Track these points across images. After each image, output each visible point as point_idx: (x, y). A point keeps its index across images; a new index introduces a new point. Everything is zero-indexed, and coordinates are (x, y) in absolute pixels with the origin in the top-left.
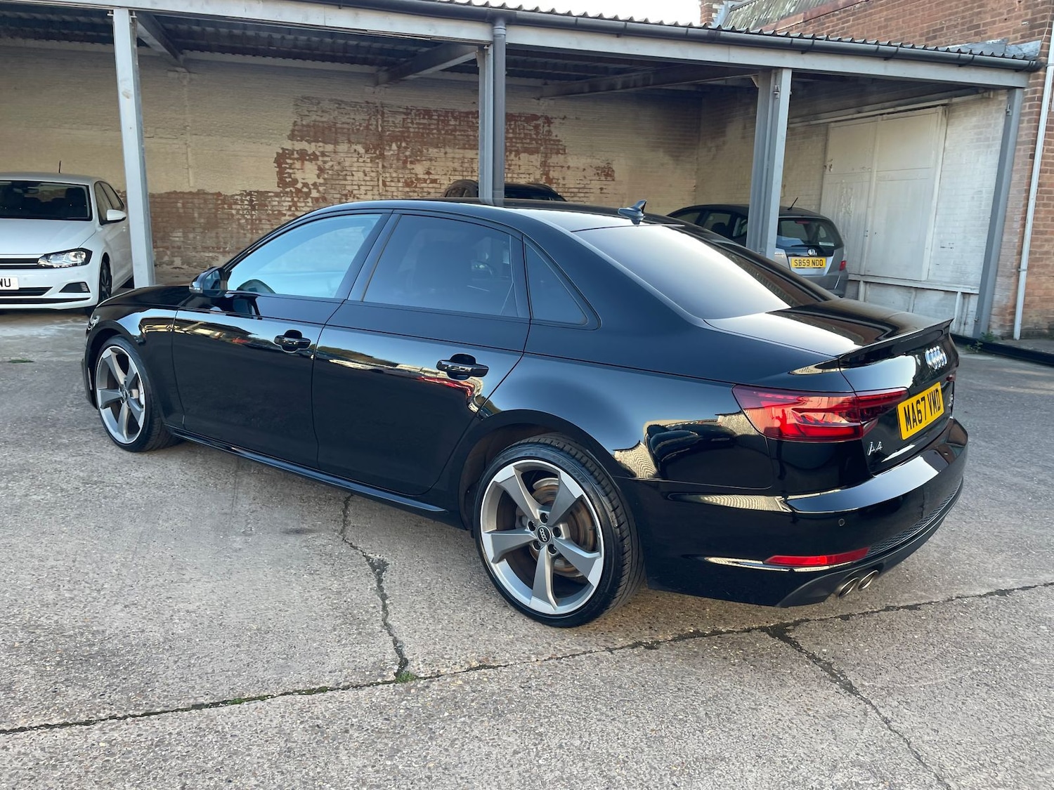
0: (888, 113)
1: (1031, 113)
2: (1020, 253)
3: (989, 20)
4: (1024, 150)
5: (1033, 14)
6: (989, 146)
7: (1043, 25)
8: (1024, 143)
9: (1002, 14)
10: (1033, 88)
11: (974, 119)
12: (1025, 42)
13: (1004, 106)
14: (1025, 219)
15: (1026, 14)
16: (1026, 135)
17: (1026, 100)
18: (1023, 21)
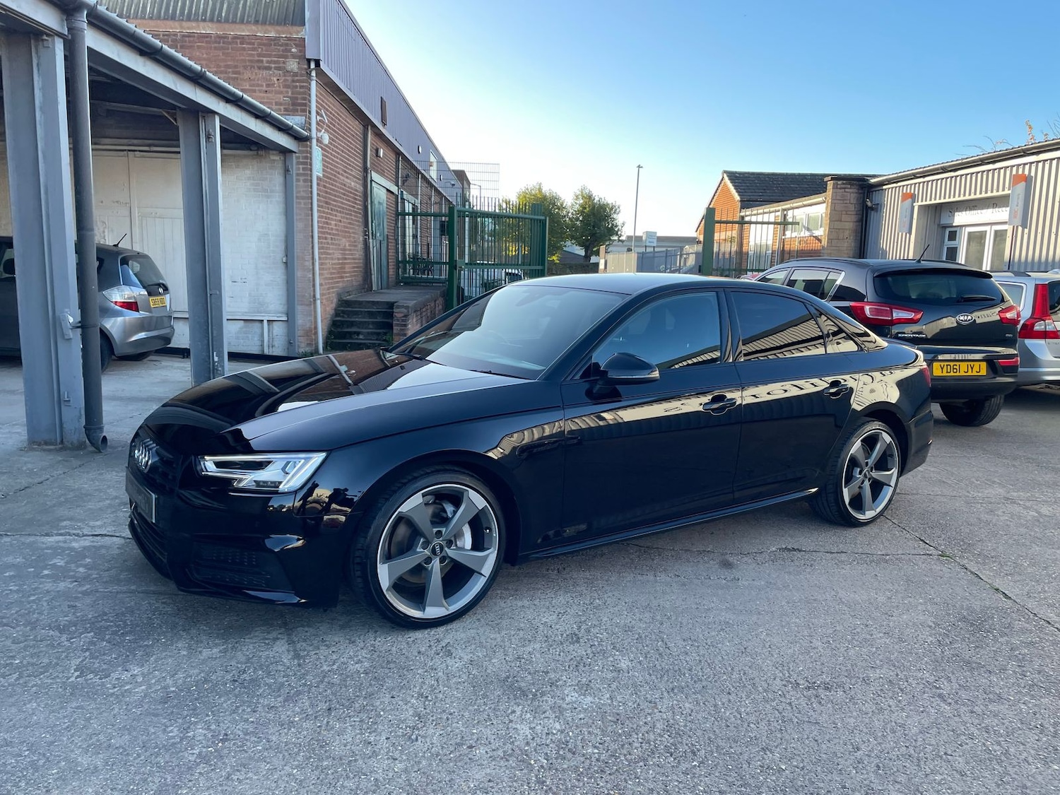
0: (140, 151)
1: (306, 175)
2: (314, 286)
3: (248, 87)
4: (305, 204)
5: (292, 94)
6: (268, 197)
7: (305, 105)
8: (303, 198)
9: (262, 86)
10: (305, 155)
11: (248, 172)
12: (289, 115)
13: (280, 165)
14: (313, 258)
15: (287, 92)
16: (303, 191)
17: (298, 163)
18: (284, 97)
